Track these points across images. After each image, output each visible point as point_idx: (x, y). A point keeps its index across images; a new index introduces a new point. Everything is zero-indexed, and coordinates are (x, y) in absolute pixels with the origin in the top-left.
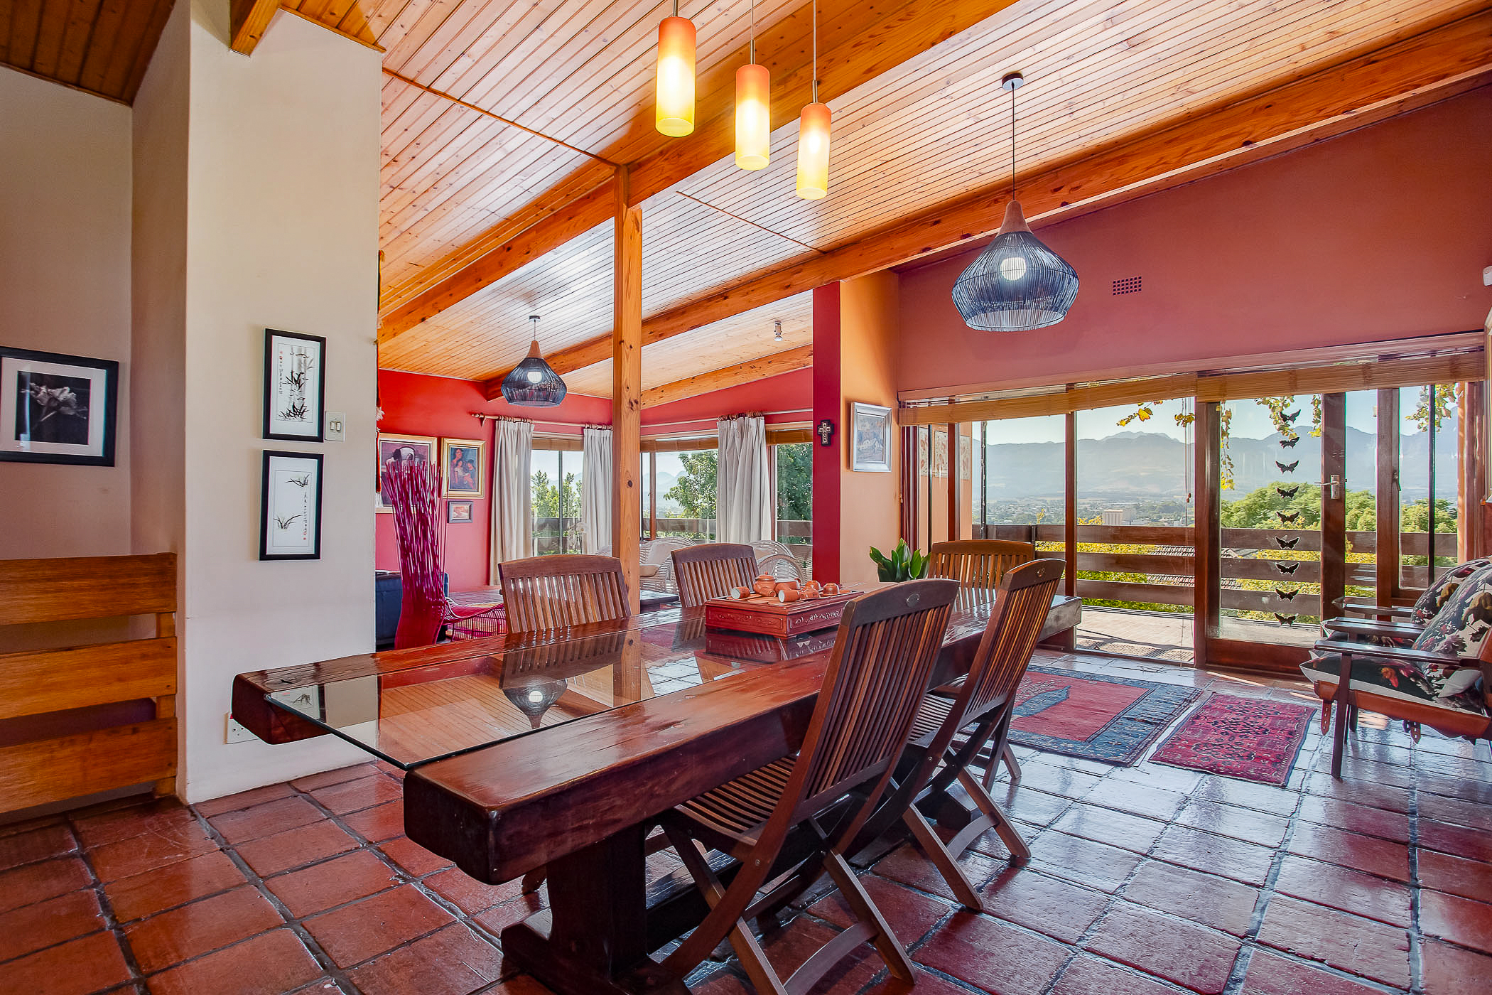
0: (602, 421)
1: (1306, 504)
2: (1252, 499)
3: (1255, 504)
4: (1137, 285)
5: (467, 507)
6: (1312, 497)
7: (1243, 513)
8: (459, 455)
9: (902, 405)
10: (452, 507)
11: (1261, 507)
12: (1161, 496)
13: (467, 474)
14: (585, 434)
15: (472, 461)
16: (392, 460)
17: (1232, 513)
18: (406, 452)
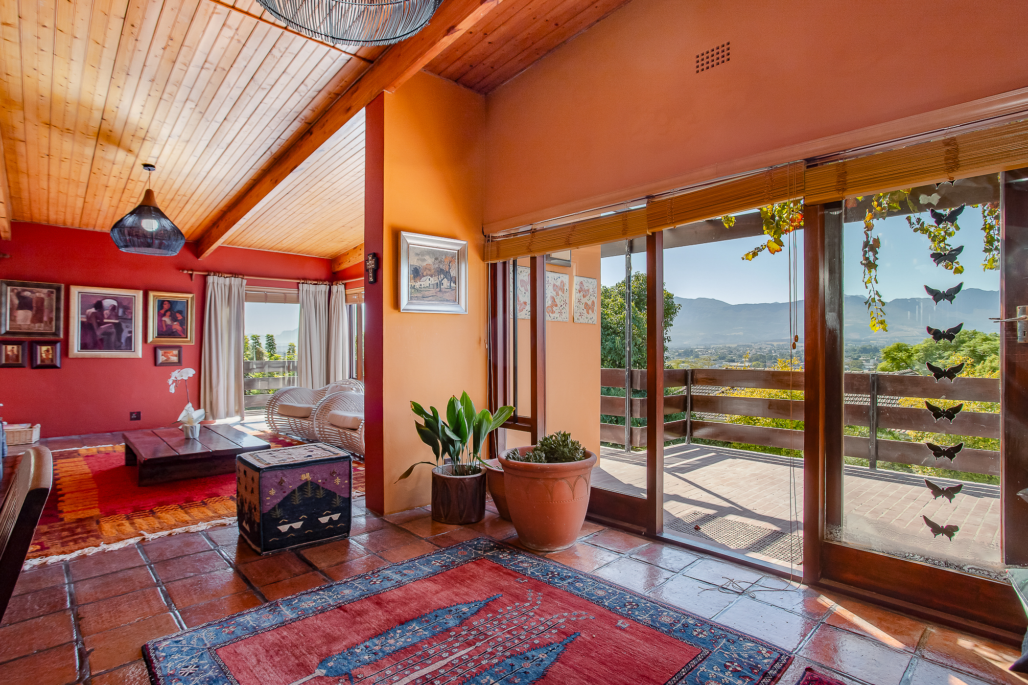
0: (318, 277)
1: (975, 347)
2: (929, 343)
3: (932, 347)
4: (725, 53)
5: (176, 352)
6: (980, 341)
7: (921, 354)
8: (166, 306)
9: (488, 238)
10: (160, 352)
11: (937, 349)
12: (861, 341)
13: (175, 323)
14: (301, 288)
15: (180, 312)
16: (93, 310)
17: (912, 354)
18: (108, 303)
